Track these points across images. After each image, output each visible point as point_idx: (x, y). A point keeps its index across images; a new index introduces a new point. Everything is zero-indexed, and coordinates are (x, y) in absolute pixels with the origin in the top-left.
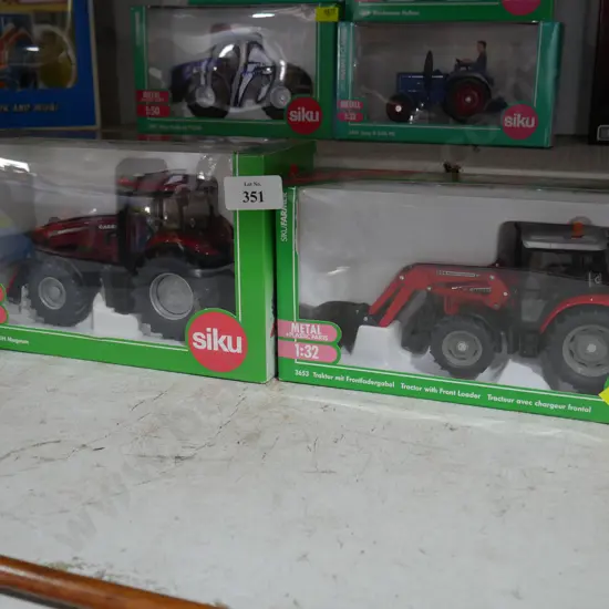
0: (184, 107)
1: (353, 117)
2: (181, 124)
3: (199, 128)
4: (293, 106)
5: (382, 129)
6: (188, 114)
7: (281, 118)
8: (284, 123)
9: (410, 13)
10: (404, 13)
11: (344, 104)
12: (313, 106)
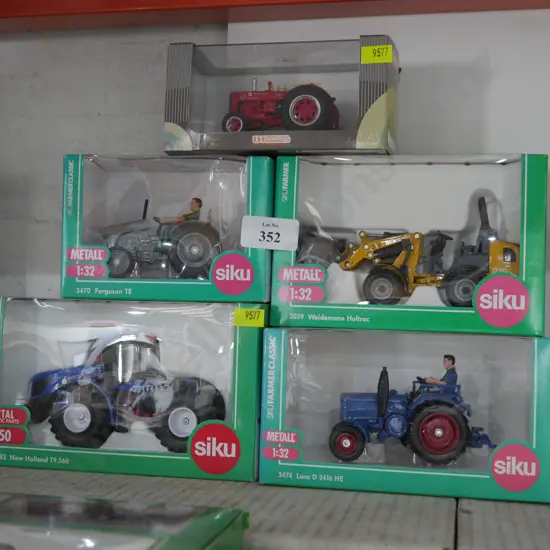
0: (46, 429)
1: (284, 452)
2: (41, 455)
3: (65, 461)
4: (200, 436)
5: (326, 472)
6: (51, 440)
7: (182, 450)
8: (186, 458)
9: (358, 318)
10: (350, 318)
11: (271, 436)
12: (227, 436)
